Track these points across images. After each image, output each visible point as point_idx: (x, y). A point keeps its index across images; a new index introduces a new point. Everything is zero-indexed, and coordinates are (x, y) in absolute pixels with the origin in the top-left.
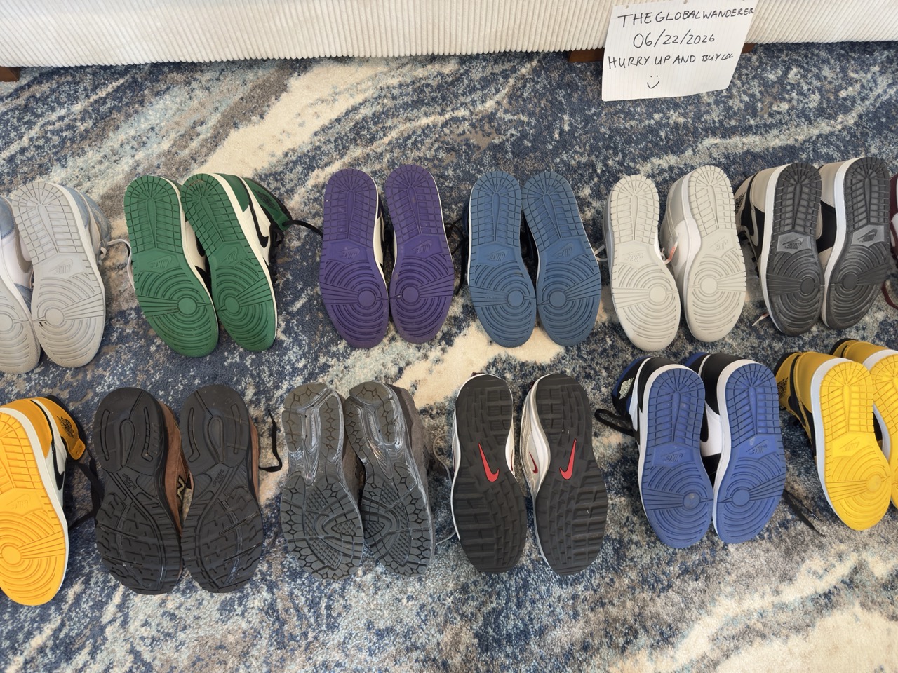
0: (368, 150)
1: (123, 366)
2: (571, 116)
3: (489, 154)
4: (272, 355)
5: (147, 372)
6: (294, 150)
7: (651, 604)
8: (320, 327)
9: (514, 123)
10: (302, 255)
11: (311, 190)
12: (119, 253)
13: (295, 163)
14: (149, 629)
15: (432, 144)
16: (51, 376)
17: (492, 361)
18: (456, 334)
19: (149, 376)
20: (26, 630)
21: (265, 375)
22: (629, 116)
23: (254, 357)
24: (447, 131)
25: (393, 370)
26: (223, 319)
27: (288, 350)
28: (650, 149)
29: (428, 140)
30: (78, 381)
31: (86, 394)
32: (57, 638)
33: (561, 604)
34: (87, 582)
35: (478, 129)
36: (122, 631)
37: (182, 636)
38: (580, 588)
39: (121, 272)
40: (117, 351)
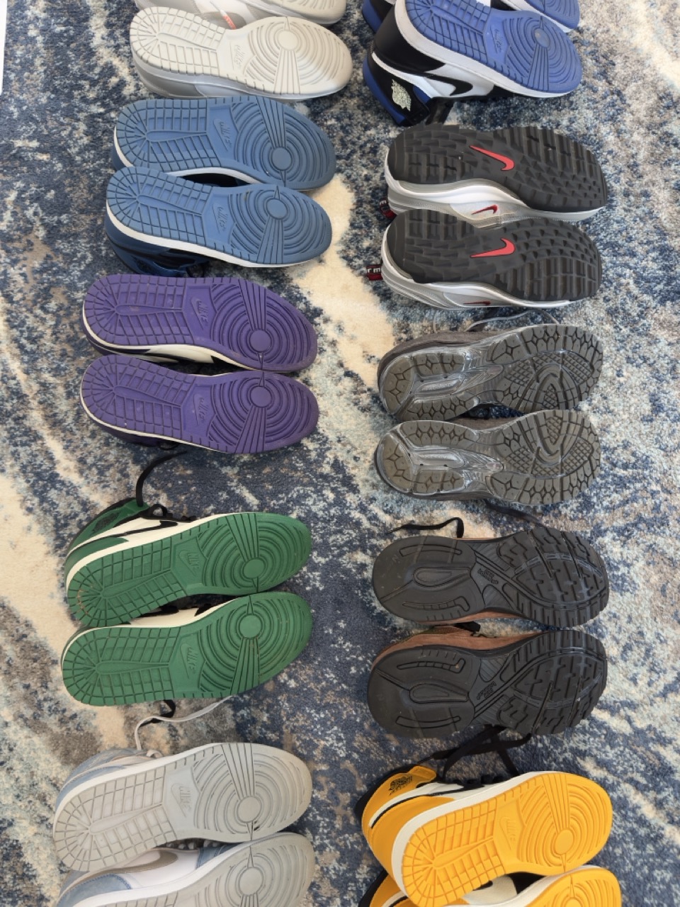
0: (34, 404)
1: (313, 722)
2: (17, 136)
3: (60, 244)
4: (315, 531)
5: (324, 691)
6: (24, 500)
7: (638, 115)
8: (283, 471)
9: (18, 210)
10: (181, 493)
11: (87, 478)
12: (153, 735)
13: (43, 500)
14: (640, 676)
15: (36, 316)
16: (318, 818)
17: (345, 262)
18: (307, 303)
19: (331, 686)
20: (635, 826)
21: (341, 539)
22: (27, 65)
23: (315, 553)
24: (18, 297)
25: (348, 383)
26: (269, 584)
27: (310, 511)
28: (78, 46)
29: (30, 322)
30: (327, 783)
31: (346, 770)
32: (646, 786)
33: (633, 209)
34: (583, 754)
35: (21, 256)
36: (641, 708)
37: (649, 637)
38: (617, 187)
39: (181, 732)
40: (293, 731)
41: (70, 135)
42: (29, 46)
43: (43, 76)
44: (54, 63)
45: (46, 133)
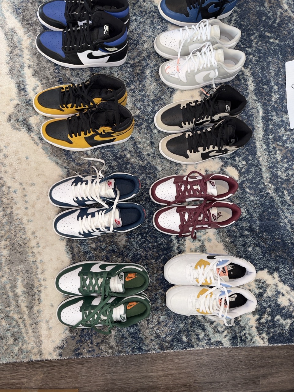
28: (258, 78)
42: (277, 82)
43: (271, 68)
44: (267, 73)
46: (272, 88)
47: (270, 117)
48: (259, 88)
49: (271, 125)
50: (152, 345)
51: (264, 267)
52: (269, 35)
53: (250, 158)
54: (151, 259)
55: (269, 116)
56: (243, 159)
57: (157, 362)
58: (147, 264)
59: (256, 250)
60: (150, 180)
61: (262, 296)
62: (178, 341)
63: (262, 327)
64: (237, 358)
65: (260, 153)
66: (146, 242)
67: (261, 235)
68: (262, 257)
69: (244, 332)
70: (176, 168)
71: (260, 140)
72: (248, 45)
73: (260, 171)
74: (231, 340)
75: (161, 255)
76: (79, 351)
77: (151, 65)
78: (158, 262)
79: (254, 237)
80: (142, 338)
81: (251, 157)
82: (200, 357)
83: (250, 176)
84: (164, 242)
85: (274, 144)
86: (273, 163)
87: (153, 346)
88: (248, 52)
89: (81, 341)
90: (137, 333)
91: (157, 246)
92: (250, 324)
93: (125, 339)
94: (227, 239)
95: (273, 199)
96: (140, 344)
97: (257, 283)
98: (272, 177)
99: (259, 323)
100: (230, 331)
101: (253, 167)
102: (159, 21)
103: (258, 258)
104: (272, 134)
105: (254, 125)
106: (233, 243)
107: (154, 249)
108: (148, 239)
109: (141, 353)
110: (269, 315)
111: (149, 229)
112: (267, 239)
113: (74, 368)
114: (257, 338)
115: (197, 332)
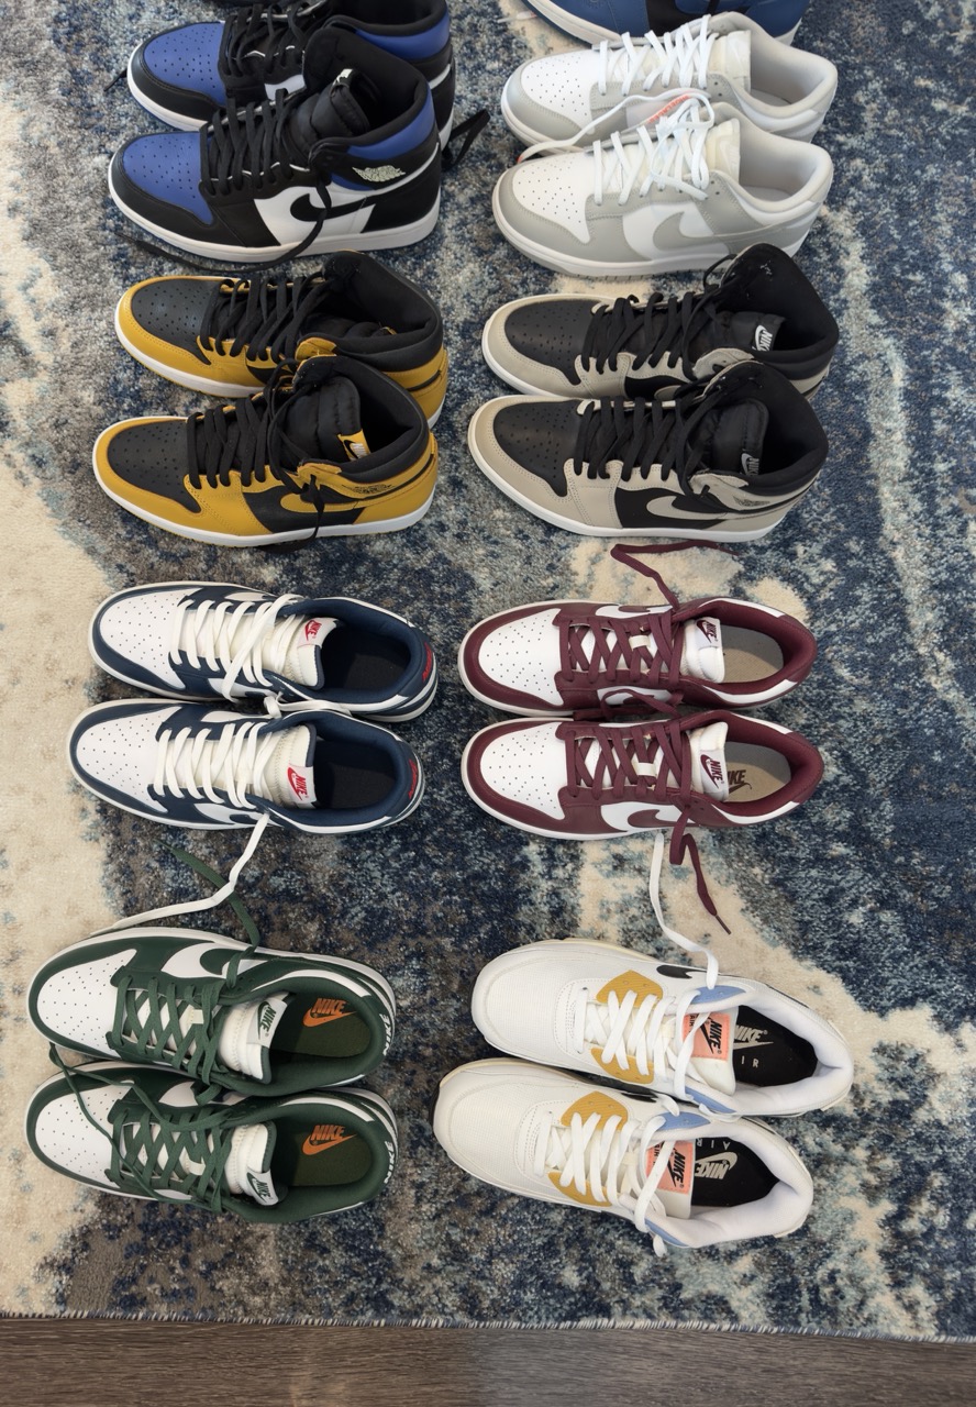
41: (884, 109)
42: (963, 258)
43: (937, 206)
44: (921, 225)
45: (924, 120)
46: (943, 280)
47: (936, 392)
48: (888, 284)
49: (940, 421)
50: (429, 1290)
51: (917, 996)
52: (930, 84)
53: (854, 546)
54: (439, 933)
55: (934, 386)
56: (827, 552)
57: (451, 1365)
58: (423, 955)
59: (880, 922)
60: (444, 622)
61: (909, 1117)
62: (543, 1285)
63: (907, 1255)
64: (795, 1379)
65: (898, 530)
66: (422, 867)
67: (900, 859)
68: (905, 953)
69: (830, 1265)
70: (550, 581)
71: (896, 478)
72: (842, 124)
73: (896, 599)
74: (771, 1296)
75: (478, 918)
76: (134, 1289)
77: (462, 199)
78: (466, 947)
79: (870, 869)
80: (389, 1259)
81: (858, 544)
82: (636, 1364)
83: (851, 618)
84: (493, 867)
85: (956, 495)
86: (951, 569)
87: (436, 1293)
88: (845, 148)
89: (143, 1249)
90: (369, 1234)
91: (464, 881)
92: (853, 1236)
93: (321, 1254)
94: (757, 870)
95: (953, 712)
96: (379, 1281)
97: (885, 1061)
98: (950, 625)
99: (898, 1235)
100: (765, 1259)
101: (865, 585)
102: (495, 44)
103: (889, 957)
104: (944, 455)
105: (869, 420)
106: (785, 887)
107: (451, 893)
108: (429, 851)
109: (383, 1322)
110: (939, 1201)
111: (435, 814)
112: (928, 878)
113: (112, 1357)
114: (884, 1301)
115: (623, 1253)
